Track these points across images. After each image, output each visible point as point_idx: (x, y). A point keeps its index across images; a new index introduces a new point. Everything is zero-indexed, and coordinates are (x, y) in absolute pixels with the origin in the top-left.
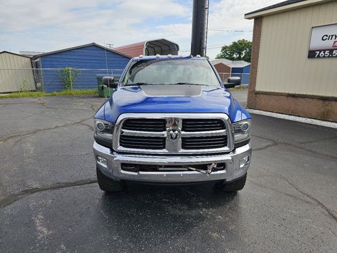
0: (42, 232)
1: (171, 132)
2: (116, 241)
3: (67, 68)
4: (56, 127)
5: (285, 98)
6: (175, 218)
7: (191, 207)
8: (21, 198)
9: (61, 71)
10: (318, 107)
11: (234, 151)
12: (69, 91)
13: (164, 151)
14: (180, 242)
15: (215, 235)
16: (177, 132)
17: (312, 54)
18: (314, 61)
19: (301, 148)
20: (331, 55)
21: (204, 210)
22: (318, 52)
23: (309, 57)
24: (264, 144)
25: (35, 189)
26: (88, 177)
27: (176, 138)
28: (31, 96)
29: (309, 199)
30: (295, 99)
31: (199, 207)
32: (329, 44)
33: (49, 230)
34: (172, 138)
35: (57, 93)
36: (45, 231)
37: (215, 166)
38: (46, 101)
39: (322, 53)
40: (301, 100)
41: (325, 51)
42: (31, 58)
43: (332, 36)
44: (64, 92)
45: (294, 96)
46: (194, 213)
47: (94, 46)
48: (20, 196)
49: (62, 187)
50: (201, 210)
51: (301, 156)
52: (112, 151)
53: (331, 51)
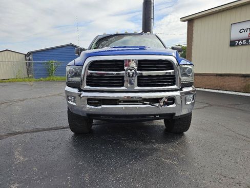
0: (19, 159)
1: (129, 71)
2: (81, 165)
3: (51, 61)
4: (40, 97)
5: (214, 77)
6: (133, 150)
7: (145, 143)
8: (6, 138)
9: (47, 64)
10: (240, 82)
11: (181, 89)
12: (52, 78)
13: (123, 88)
14: (138, 166)
15: (168, 161)
16: (133, 71)
17: (233, 44)
18: (235, 49)
19: (232, 108)
20: (247, 44)
21: (157, 145)
22: (237, 42)
23: (230, 46)
24: (202, 106)
25: (18, 132)
26: (62, 125)
27: (133, 76)
28: (24, 81)
29: (244, 138)
30: (222, 77)
31: (153, 143)
32: (245, 35)
33: (25, 158)
34: (129, 76)
35: (43, 79)
36: (22, 158)
37: (166, 100)
38: (35, 84)
39: (240, 42)
40: (227, 78)
41: (242, 40)
42: (26, 55)
43: (247, 29)
44: (48, 79)
45: (221, 75)
46: (148, 146)
47: (71, 46)
48: (5, 137)
49: (39, 131)
50: (155, 145)
51: (233, 112)
52: (80, 90)
53: (247, 40)
